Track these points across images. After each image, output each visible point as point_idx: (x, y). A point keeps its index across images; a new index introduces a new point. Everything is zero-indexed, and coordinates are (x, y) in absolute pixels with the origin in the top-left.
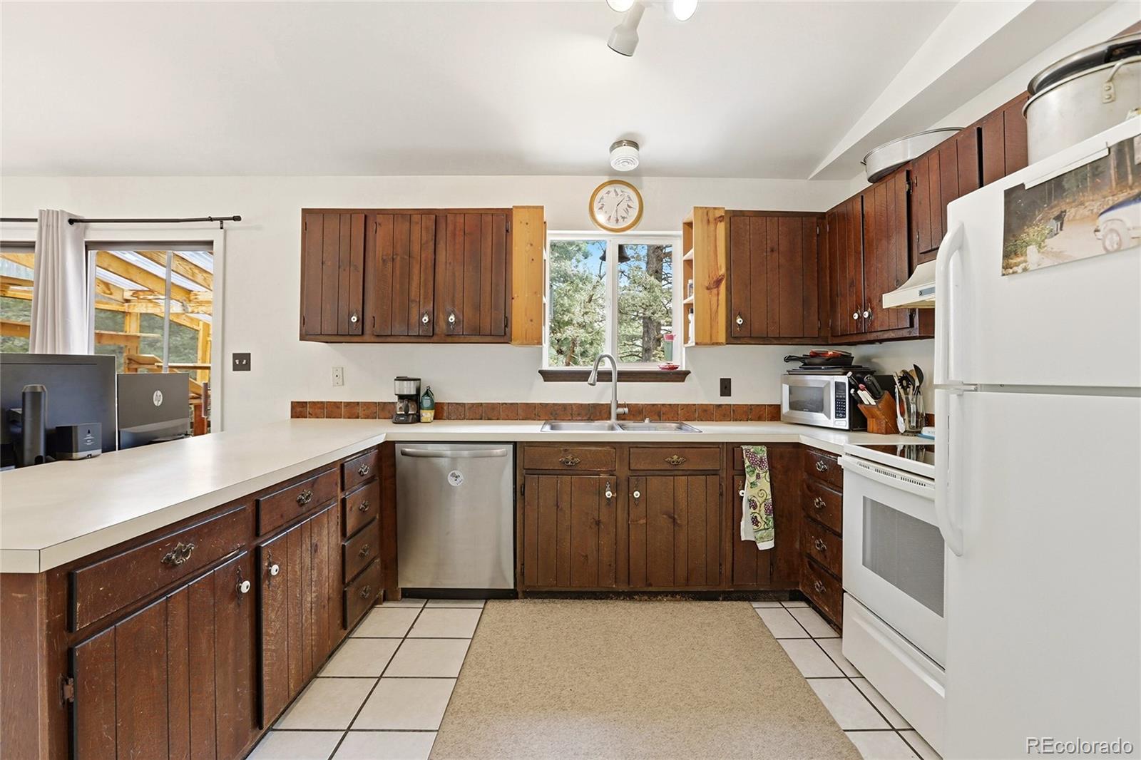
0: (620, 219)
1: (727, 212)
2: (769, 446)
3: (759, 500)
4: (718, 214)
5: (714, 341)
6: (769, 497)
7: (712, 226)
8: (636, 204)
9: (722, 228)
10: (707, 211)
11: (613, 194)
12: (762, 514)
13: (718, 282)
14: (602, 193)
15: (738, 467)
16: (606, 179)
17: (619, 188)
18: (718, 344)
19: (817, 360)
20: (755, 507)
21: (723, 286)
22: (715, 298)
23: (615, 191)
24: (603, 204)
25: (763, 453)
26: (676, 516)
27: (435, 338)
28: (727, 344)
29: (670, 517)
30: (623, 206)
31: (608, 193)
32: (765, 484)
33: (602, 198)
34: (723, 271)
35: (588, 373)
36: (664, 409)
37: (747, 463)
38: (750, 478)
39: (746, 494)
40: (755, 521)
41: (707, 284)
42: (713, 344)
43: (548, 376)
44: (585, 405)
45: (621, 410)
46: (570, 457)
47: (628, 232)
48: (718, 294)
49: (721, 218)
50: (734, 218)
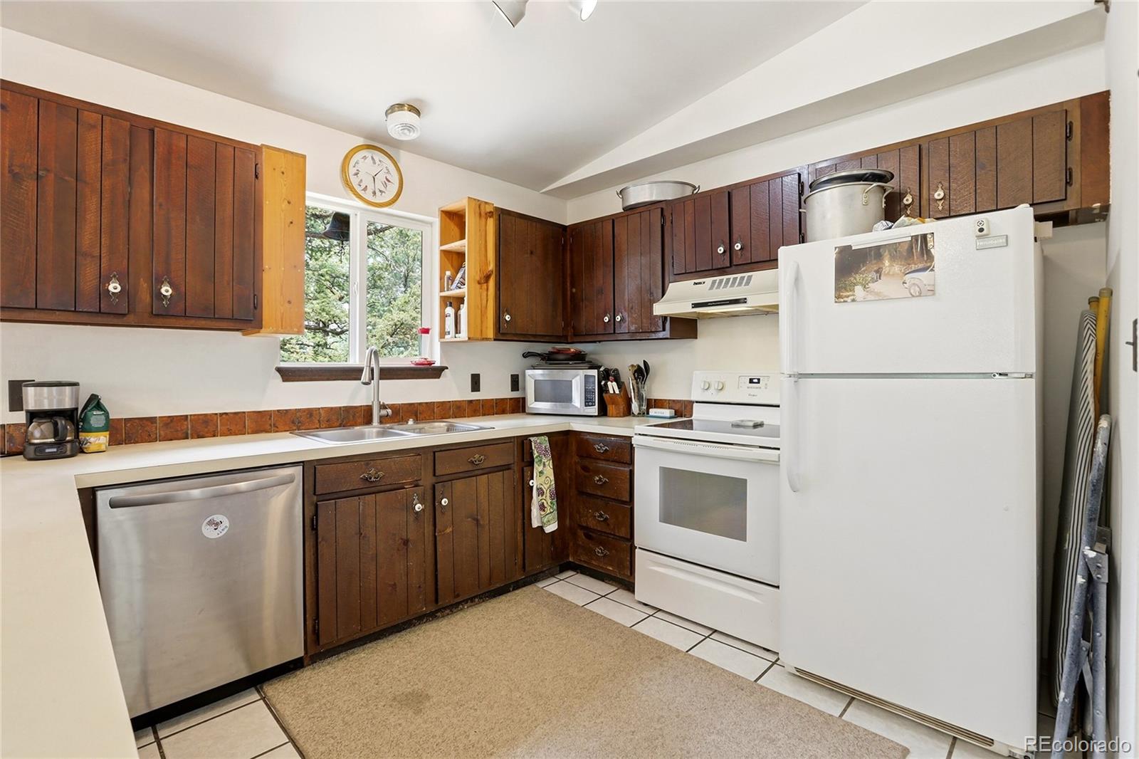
0: (377, 192)
1: (497, 209)
2: (549, 435)
3: (545, 487)
4: (489, 209)
5: (484, 336)
6: (553, 482)
7: (483, 220)
8: (395, 178)
9: (491, 223)
10: (480, 204)
11: (369, 160)
12: (548, 500)
13: (487, 278)
14: (358, 156)
15: (527, 458)
16: (360, 141)
17: (378, 156)
18: (487, 339)
19: (561, 357)
20: (543, 494)
21: (492, 283)
22: (485, 294)
23: (372, 158)
24: (358, 170)
25: (545, 442)
26: (479, 517)
27: (131, 318)
28: (495, 340)
29: (474, 519)
30: (381, 177)
31: (365, 158)
32: (549, 471)
33: (357, 163)
34: (492, 266)
35: (360, 371)
36: (420, 408)
37: (536, 454)
38: (537, 468)
39: (534, 483)
40: (542, 507)
41: (478, 278)
42: (483, 339)
43: (288, 375)
44: (336, 408)
45: (384, 412)
46: (373, 471)
47: (385, 210)
48: (487, 289)
49: (490, 214)
50: (504, 217)
